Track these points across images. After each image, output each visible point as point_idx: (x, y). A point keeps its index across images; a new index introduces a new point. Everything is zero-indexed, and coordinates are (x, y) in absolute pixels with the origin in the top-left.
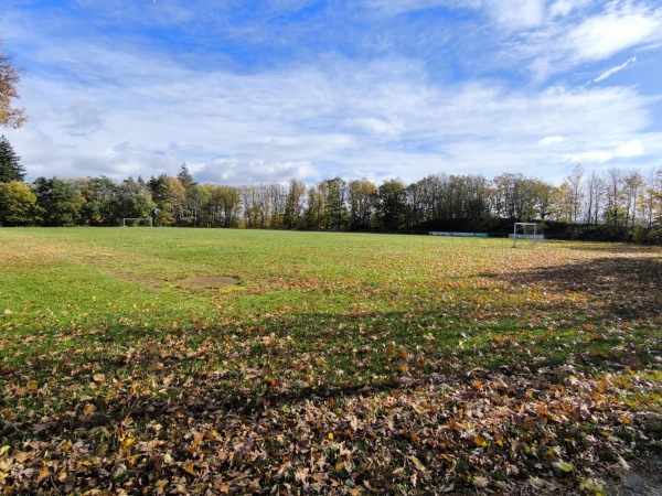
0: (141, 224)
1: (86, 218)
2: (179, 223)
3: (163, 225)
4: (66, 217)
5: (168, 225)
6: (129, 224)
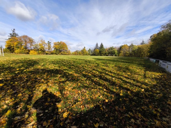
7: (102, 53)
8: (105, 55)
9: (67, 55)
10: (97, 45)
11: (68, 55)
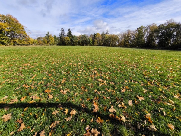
0: (90, 45)
1: (79, 44)
2: (99, 45)
3: (95, 45)
4: (75, 44)
5: (96, 45)
6: (87, 45)
7: (75, 42)
8: (78, 45)
9: (25, 45)
10: (62, 30)
11: (28, 45)
